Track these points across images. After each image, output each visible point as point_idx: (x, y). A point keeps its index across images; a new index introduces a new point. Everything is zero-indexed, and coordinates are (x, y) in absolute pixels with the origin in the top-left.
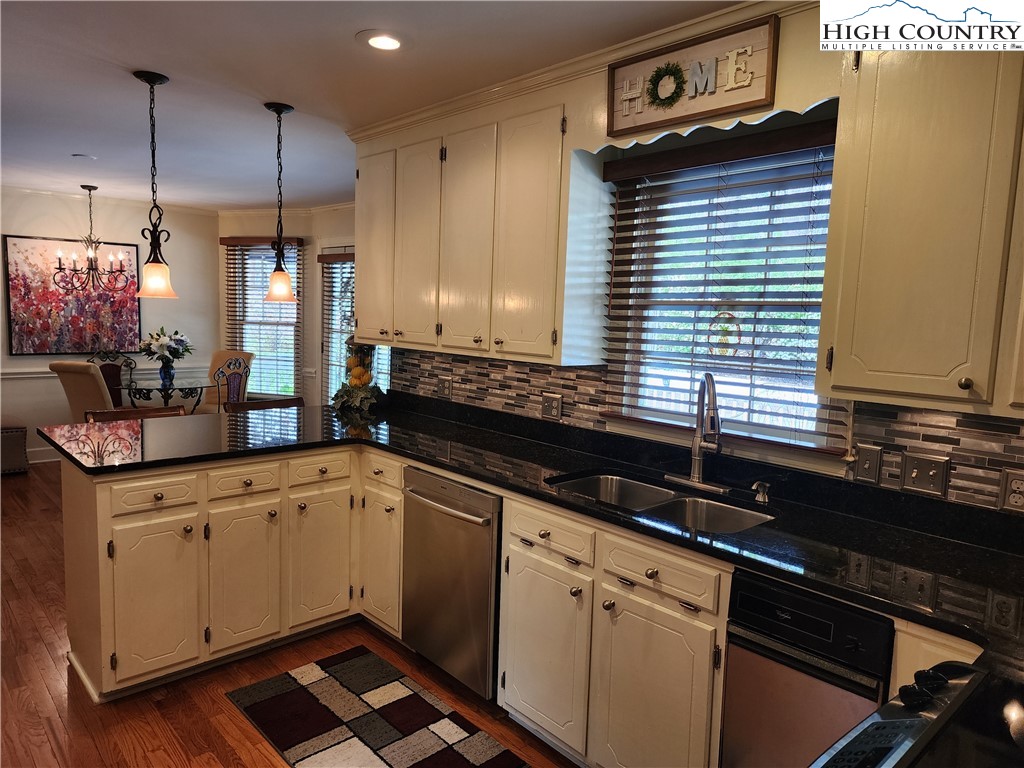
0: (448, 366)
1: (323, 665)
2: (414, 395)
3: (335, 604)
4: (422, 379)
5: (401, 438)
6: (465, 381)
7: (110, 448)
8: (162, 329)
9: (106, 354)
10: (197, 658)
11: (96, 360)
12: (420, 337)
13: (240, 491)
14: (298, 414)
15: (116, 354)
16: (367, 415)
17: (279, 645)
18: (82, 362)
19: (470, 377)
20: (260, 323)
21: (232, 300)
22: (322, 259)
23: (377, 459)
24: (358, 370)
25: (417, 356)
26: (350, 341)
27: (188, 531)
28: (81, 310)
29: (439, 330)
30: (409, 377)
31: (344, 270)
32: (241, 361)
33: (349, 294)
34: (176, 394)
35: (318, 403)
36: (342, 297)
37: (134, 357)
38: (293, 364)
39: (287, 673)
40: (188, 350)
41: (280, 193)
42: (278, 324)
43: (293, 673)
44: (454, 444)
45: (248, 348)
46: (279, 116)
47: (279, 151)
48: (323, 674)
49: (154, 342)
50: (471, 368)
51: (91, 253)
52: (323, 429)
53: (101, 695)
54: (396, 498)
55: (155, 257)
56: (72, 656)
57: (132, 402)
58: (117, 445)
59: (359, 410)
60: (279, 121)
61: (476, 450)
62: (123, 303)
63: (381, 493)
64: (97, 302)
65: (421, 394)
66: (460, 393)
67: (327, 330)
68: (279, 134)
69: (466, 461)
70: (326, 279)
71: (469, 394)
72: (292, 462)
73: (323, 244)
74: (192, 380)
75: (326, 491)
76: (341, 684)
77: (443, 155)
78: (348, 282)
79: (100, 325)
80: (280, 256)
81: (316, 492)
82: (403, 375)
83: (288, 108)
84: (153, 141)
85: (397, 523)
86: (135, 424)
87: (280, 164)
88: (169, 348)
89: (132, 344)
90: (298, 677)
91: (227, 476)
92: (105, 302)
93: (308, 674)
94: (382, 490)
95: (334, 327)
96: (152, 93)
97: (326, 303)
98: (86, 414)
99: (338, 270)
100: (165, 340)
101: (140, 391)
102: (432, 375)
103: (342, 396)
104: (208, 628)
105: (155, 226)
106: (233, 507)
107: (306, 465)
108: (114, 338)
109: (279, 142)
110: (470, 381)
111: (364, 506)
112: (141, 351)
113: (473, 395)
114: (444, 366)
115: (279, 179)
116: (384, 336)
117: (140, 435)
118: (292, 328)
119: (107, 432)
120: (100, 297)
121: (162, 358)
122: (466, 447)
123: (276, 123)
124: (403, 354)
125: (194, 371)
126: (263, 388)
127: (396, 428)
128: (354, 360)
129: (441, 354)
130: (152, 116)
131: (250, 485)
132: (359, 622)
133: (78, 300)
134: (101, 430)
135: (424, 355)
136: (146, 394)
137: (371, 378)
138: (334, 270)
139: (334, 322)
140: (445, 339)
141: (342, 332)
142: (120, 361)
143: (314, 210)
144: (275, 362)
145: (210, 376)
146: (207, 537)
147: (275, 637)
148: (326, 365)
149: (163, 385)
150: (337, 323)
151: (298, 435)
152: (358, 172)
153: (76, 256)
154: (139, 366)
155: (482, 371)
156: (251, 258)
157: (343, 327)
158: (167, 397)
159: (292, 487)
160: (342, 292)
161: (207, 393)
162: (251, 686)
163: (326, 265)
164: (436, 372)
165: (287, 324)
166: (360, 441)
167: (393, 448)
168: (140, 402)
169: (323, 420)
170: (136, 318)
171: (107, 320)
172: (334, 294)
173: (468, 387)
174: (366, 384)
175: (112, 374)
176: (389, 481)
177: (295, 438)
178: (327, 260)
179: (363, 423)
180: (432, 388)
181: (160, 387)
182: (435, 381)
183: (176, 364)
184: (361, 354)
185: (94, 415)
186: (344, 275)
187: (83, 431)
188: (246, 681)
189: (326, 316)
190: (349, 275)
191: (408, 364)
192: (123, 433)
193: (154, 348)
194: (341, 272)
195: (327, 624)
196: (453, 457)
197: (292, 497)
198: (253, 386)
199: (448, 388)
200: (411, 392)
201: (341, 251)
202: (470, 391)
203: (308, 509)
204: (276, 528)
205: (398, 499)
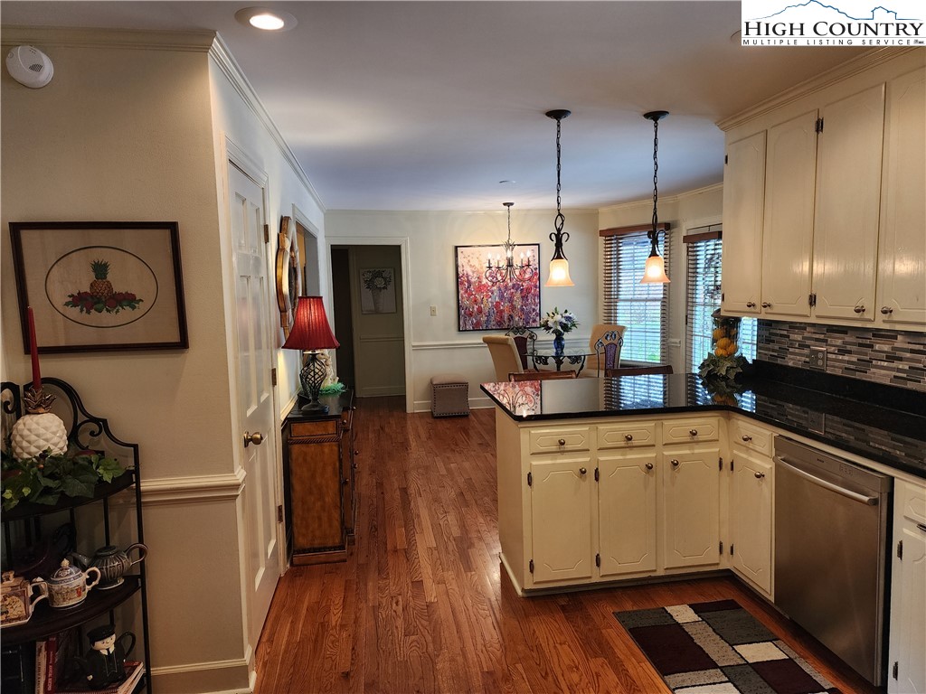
0: (822, 336)
1: (697, 608)
2: (782, 365)
3: (705, 557)
4: (791, 350)
5: (768, 407)
6: (842, 351)
7: (520, 401)
8: (556, 309)
9: (517, 330)
10: (590, 577)
11: (511, 334)
12: (790, 308)
13: (623, 444)
14: (664, 380)
15: (524, 329)
16: (733, 383)
17: (656, 581)
18: (501, 335)
19: (849, 347)
20: (631, 300)
21: (608, 283)
22: (687, 239)
23: (746, 427)
24: (723, 341)
25: (787, 327)
26: (717, 314)
27: (583, 472)
28: (502, 297)
29: (812, 300)
30: (777, 347)
31: (708, 248)
32: (616, 333)
33: (713, 269)
34: (566, 360)
35: (682, 371)
36: (706, 273)
37: (535, 331)
38: (659, 335)
39: (664, 608)
40: (574, 325)
41: (656, 189)
42: (646, 300)
43: (669, 609)
44: (830, 417)
45: (620, 323)
46: (656, 123)
47: (655, 152)
48: (696, 618)
49: (550, 319)
50: (848, 338)
51: (509, 254)
52: (687, 394)
53: (523, 590)
54: (767, 466)
55: (558, 255)
56: (502, 556)
57: (535, 366)
58: (524, 398)
59: (725, 378)
60: (656, 127)
61: (857, 425)
62: (528, 290)
63: (750, 459)
64: (512, 290)
65: (791, 364)
66: (837, 365)
67: (690, 303)
68: (656, 138)
69: (844, 435)
70: (690, 258)
71: (847, 366)
72: (666, 423)
73: (687, 226)
74: (576, 349)
75: (696, 451)
76: (714, 630)
77: (819, 126)
78: (711, 259)
79: (513, 307)
80: (655, 242)
81: (688, 452)
82: (771, 346)
83: (664, 113)
84: (559, 164)
85: (768, 490)
86: (536, 383)
87: (656, 164)
88: (561, 323)
89: (534, 321)
90: (674, 615)
91: (612, 430)
92: (517, 290)
93: (683, 614)
94: (752, 456)
95: (697, 300)
96: (559, 126)
97: (690, 279)
98: (510, 375)
99: (703, 248)
100: (558, 317)
101: (540, 357)
102: (802, 346)
103: (708, 365)
104: (598, 555)
105: (559, 230)
106: (617, 457)
107: (678, 426)
108: (523, 317)
109: (656, 145)
110: (850, 352)
111: (732, 469)
112: (541, 326)
113: (852, 367)
114: (817, 336)
115: (655, 176)
116: (752, 309)
117: (539, 392)
118: (659, 303)
119: (517, 389)
120: (514, 286)
121: (556, 332)
122: (845, 421)
123: (653, 128)
124: (771, 325)
125: (579, 342)
126: (633, 356)
127: (763, 397)
128: (720, 332)
129: (813, 325)
130: (558, 144)
131: (630, 439)
132: (729, 577)
133: (500, 290)
134: (514, 387)
135: (793, 326)
136: (544, 360)
137: (736, 349)
138: (698, 249)
139: (697, 296)
140: (819, 309)
141: (705, 305)
142: (526, 335)
143: (681, 196)
144: (643, 334)
145: (591, 345)
146: (597, 479)
147: (653, 574)
148: (689, 335)
149: (557, 353)
150: (700, 296)
151: (664, 399)
152: (727, 157)
153: (499, 257)
154: (539, 338)
155: (864, 341)
156: (625, 245)
157: (707, 301)
158: (559, 363)
159: (665, 445)
160: (705, 268)
161: (588, 360)
162: (634, 611)
163: (690, 245)
164: (808, 342)
165: (655, 300)
166: (728, 408)
167: (760, 416)
168: (540, 366)
169: (687, 386)
170: (537, 301)
171: (518, 303)
172: (698, 270)
173: (846, 358)
174: (731, 355)
175: (521, 343)
176: (758, 448)
177: (662, 401)
178: (692, 240)
179: (728, 390)
180: (803, 358)
181: (554, 355)
182: (806, 351)
183: (566, 336)
184: (727, 326)
185: (515, 375)
186: (708, 252)
187: (502, 387)
188: (629, 607)
189: (690, 291)
190: (713, 252)
191: (776, 335)
192: (529, 389)
193: (550, 324)
194: (705, 250)
195: (698, 573)
196: (828, 430)
197: (666, 453)
198: (626, 355)
199: (822, 359)
200: (779, 362)
201: (706, 230)
202: (849, 362)
203: (680, 466)
204: (652, 479)
205: (768, 466)
